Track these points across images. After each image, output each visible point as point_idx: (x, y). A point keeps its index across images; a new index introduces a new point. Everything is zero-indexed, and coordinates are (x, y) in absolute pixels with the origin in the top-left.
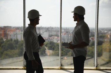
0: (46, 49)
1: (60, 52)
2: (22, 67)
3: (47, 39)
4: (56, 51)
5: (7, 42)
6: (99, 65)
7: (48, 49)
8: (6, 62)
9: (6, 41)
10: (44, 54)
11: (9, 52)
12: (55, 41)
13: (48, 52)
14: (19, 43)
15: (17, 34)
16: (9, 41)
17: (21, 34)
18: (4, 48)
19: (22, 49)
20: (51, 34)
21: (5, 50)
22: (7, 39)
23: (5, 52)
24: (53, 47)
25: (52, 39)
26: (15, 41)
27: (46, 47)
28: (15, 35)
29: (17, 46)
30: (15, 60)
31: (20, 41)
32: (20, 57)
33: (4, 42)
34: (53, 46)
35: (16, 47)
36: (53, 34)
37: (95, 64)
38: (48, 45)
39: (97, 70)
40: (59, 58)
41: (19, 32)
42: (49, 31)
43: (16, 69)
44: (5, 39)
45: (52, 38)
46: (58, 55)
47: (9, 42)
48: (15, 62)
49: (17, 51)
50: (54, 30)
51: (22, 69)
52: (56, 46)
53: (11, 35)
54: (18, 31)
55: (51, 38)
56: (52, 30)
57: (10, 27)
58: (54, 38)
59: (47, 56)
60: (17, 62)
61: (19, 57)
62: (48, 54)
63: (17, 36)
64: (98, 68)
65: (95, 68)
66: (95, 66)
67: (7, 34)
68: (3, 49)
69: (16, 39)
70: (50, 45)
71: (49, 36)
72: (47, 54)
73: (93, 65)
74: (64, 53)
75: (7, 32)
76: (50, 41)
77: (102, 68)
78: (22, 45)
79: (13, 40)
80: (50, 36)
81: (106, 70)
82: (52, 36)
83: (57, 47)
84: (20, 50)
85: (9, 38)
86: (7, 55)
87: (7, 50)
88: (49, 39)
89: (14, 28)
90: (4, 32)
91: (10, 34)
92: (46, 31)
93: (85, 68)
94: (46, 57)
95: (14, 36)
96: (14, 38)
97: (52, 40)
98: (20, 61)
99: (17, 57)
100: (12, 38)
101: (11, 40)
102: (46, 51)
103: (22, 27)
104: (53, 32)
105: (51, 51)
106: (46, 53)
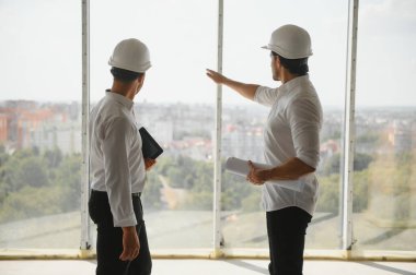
0: (162, 186)
1: (216, 195)
2: (76, 252)
3: (168, 148)
4: (200, 190)
5: (21, 158)
6: (356, 244)
7: (170, 186)
8: (20, 234)
9: (14, 154)
10: (156, 204)
11: (28, 196)
12: (196, 155)
13: (172, 194)
14: (62, 164)
15: (55, 128)
16: (25, 155)
17: (73, 128)
18: (8, 181)
19: (77, 186)
20: (180, 129)
21: (12, 190)
22: (19, 147)
23: (14, 196)
24: (189, 177)
25: (184, 148)
26: (48, 154)
27: (161, 178)
28: (50, 135)
29: (57, 172)
30: (47, 223)
31: (67, 156)
32: (69, 215)
33: (7, 158)
35: (53, 176)
36: (188, 130)
37: (345, 237)
38: (171, 170)
39: (350, 259)
40: (213, 216)
41: (64, 120)
42: (175, 118)
43: (56, 258)
44: (11, 147)
45: (187, 145)
46: (209, 207)
47: (25, 161)
48: (47, 234)
49: (56, 192)
50: (193, 114)
51: (78, 258)
52: (198, 174)
53: (33, 134)
54: (59, 117)
55: (180, 144)
56: (186, 114)
57: (32, 103)
58: (191, 145)
59: (167, 209)
60: (58, 231)
61: (62, 216)
62: (172, 203)
63: (55, 138)
64: (354, 254)
65: (343, 253)
66: (345, 246)
67: (21, 130)
68: (4, 185)
69: (51, 148)
70: (178, 171)
71: (174, 138)
72: (167, 203)
73: (338, 242)
74: (229, 199)
75: (21, 124)
76: (176, 156)
77: (368, 253)
78: (76, 169)
79: (42, 151)
80: (179, 136)
81: (384, 259)
82: (186, 139)
83: (203, 178)
84: (67, 189)
85: (27, 144)
86: (18, 206)
87: (19, 187)
88: (175, 147)
89: (44, 106)
90: (9, 121)
91: (32, 130)
92: (163, 119)
93: (307, 252)
94: (163, 213)
95: (46, 137)
96: (45, 145)
97: (184, 153)
98: (68, 230)
99: (55, 213)
100: (37, 143)
101: (36, 151)
102: (162, 191)
103: (75, 103)
104: (188, 122)
105: (181, 193)
106: (162, 199)
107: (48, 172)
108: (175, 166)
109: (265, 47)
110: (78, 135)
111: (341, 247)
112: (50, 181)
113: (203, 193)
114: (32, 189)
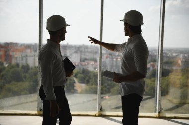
0: (75, 82)
1: (99, 87)
2: (35, 112)
3: (78, 65)
4: (92, 85)
5: (11, 69)
6: (163, 110)
7: (78, 82)
8: (10, 103)
9: (8, 66)
10: (72, 91)
11: (14, 86)
12: (90, 69)
13: (79, 86)
14: (30, 72)
15: (27, 56)
16: (13, 67)
17: (35, 55)
18: (5, 79)
19: (36, 82)
20: (83, 56)
21: (7, 83)
22: (10, 63)
23: (7, 86)
24: (87, 79)
25: (85, 65)
26: (23, 67)
27: (75, 79)
28: (24, 58)
29: (27, 75)
30: (23, 99)
31: (32, 68)
32: (32, 95)
33: (5, 68)
34: (87, 77)
35: (25, 77)
36: (87, 57)
37: (157, 107)
38: (79, 75)
39: (159, 117)
40: (98, 96)
41: (31, 52)
42: (81, 52)
43: (26, 114)
44: (7, 64)
45: (86, 64)
46: (96, 93)
47: (13, 70)
48: (22, 103)
49: (27, 84)
50: (89, 50)
51: (36, 115)
52: (91, 77)
53: (16, 58)
54: (29, 51)
55: (83, 63)
56: (86, 50)
57: (16, 44)
58: (88, 64)
59: (77, 93)
60: (27, 102)
61: (29, 95)
62: (79, 90)
63: (27, 60)
64: (162, 115)
65: (156, 114)
66: (157, 111)
67: (11, 56)
68: (3, 81)
69: (25, 64)
70: (82, 76)
71: (81, 61)
72: (77, 90)
73: (154, 109)
74: (105, 89)
75: (11, 53)
76: (82, 69)
77: (168, 115)
78: (36, 74)
79: (21, 66)
80: (83, 60)
81: (175, 118)
82: (86, 61)
83: (93, 79)
84: (32, 83)
85: (14, 62)
86: (9, 90)
87: (10, 82)
88: (81, 65)
89: (22, 45)
90: (6, 52)
91: (16, 56)
92: (76, 52)
93: (140, 114)
94: (75, 95)
95: (22, 59)
96: (22, 63)
97: (85, 68)
98: (32, 102)
99: (26, 94)
100: (18, 62)
101: (18, 65)
102: (75, 85)
103: (36, 44)
104: (87, 54)
105: (83, 86)
106: (75, 88)
107: (23, 75)
108: (81, 74)
109: (122, 21)
110: (37, 58)
111: (155, 111)
112: (24, 79)
113: (93, 86)
114: (16, 83)
